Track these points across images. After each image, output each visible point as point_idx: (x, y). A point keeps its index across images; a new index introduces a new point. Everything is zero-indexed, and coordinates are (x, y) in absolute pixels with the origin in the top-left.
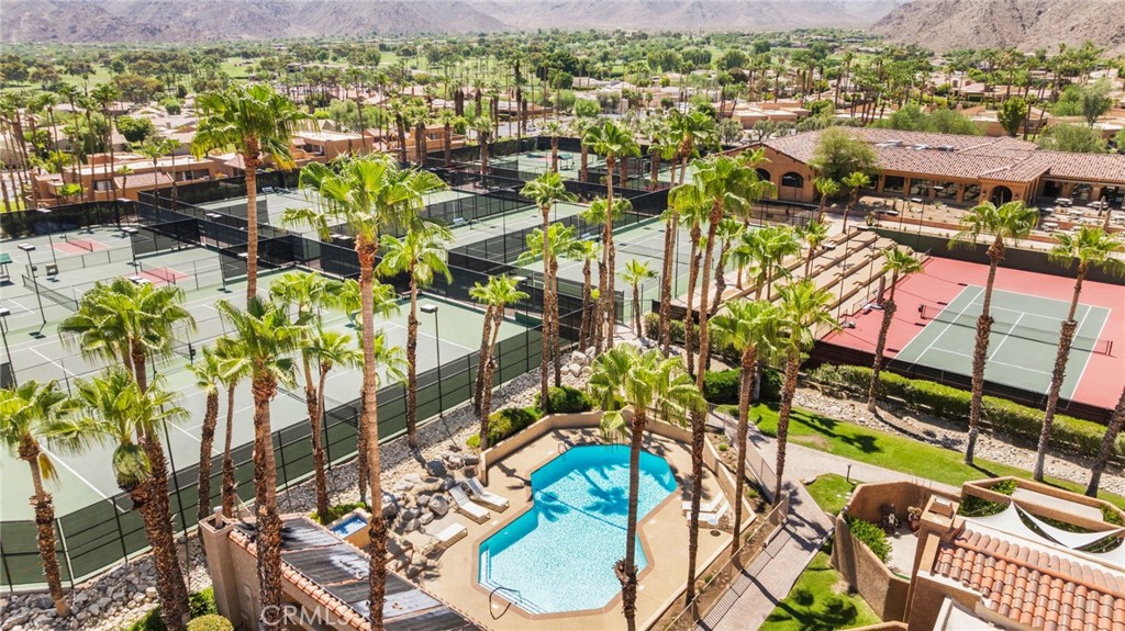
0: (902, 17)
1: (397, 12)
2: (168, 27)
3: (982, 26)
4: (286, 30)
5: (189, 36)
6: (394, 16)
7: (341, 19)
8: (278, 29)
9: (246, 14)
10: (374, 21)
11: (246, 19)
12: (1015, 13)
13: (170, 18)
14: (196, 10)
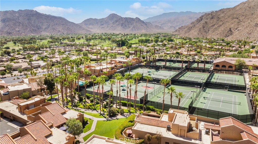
0: (179, 31)
1: (68, 29)
2: (13, 32)
3: (199, 33)
4: (41, 33)
5: (19, 34)
6: (67, 30)
7: (55, 31)
8: (39, 33)
9: (32, 29)
10: (63, 31)
11: (32, 30)
12: (204, 30)
13: (12, 30)
14: (19, 28)
